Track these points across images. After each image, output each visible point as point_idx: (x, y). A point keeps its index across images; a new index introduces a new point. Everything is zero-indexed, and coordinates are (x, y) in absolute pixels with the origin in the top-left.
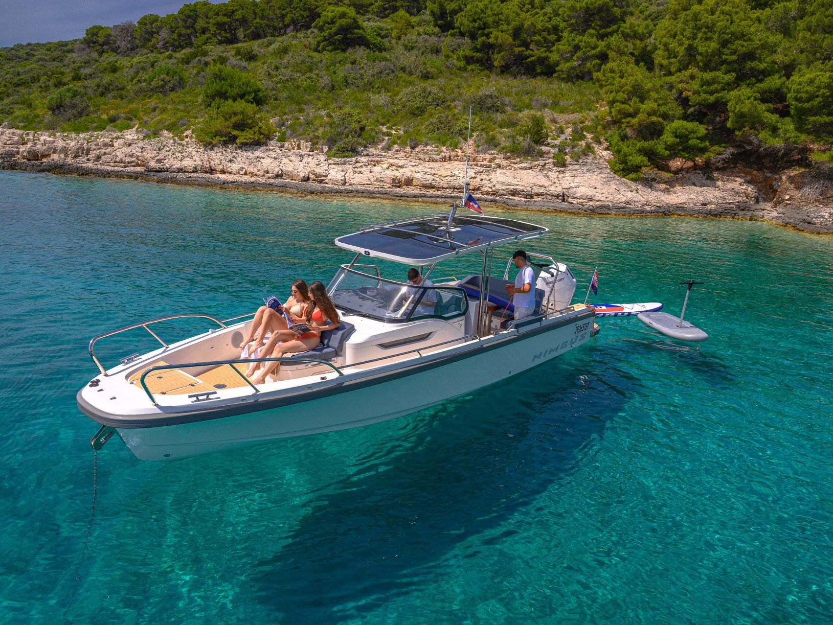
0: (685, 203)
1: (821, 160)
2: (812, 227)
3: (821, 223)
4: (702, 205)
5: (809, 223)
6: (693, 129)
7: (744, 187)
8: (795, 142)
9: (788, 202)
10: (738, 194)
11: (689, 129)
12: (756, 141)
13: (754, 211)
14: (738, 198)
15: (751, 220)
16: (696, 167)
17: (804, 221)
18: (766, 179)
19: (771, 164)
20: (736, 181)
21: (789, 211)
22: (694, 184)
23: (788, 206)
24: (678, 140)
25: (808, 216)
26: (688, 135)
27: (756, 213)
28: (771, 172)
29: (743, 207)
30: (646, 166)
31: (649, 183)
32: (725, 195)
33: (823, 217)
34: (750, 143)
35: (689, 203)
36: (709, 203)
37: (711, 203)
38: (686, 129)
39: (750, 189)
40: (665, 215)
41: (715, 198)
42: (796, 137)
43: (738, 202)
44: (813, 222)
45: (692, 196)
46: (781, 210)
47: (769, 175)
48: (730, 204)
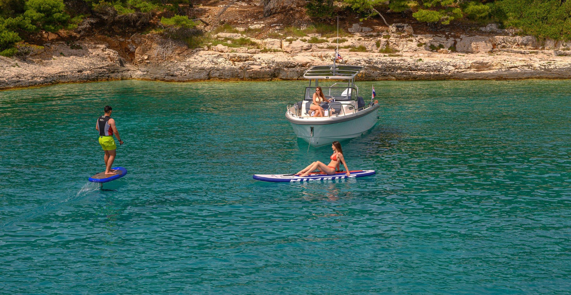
0: (62, 72)
1: (169, 24)
2: (177, 78)
3: (181, 74)
4: (78, 72)
5: (172, 76)
6: (54, 4)
7: (106, 53)
8: (145, 11)
9: (148, 61)
10: (104, 59)
11: (51, 4)
12: (111, 12)
13: (122, 72)
14: (105, 64)
15: (122, 79)
16: (61, 38)
17: (168, 74)
18: (121, 43)
19: (121, 30)
20: (98, 48)
21: (151, 69)
22: (62, 54)
23: (149, 65)
24: (43, 15)
25: (169, 70)
26: (51, 10)
27: (125, 74)
28: (122, 37)
29: (113, 70)
30: (19, 41)
31: (23, 56)
32: (94, 61)
33: (181, 70)
34: (106, 13)
35: (67, 72)
36: (83, 70)
37: (86, 69)
38: (49, 4)
39: (111, 52)
40: (53, 84)
41: (86, 64)
42: (145, 7)
43: (108, 66)
44: (175, 74)
45: (66, 65)
46: (143, 69)
47: (121, 39)
48: (101, 68)
